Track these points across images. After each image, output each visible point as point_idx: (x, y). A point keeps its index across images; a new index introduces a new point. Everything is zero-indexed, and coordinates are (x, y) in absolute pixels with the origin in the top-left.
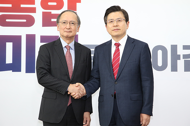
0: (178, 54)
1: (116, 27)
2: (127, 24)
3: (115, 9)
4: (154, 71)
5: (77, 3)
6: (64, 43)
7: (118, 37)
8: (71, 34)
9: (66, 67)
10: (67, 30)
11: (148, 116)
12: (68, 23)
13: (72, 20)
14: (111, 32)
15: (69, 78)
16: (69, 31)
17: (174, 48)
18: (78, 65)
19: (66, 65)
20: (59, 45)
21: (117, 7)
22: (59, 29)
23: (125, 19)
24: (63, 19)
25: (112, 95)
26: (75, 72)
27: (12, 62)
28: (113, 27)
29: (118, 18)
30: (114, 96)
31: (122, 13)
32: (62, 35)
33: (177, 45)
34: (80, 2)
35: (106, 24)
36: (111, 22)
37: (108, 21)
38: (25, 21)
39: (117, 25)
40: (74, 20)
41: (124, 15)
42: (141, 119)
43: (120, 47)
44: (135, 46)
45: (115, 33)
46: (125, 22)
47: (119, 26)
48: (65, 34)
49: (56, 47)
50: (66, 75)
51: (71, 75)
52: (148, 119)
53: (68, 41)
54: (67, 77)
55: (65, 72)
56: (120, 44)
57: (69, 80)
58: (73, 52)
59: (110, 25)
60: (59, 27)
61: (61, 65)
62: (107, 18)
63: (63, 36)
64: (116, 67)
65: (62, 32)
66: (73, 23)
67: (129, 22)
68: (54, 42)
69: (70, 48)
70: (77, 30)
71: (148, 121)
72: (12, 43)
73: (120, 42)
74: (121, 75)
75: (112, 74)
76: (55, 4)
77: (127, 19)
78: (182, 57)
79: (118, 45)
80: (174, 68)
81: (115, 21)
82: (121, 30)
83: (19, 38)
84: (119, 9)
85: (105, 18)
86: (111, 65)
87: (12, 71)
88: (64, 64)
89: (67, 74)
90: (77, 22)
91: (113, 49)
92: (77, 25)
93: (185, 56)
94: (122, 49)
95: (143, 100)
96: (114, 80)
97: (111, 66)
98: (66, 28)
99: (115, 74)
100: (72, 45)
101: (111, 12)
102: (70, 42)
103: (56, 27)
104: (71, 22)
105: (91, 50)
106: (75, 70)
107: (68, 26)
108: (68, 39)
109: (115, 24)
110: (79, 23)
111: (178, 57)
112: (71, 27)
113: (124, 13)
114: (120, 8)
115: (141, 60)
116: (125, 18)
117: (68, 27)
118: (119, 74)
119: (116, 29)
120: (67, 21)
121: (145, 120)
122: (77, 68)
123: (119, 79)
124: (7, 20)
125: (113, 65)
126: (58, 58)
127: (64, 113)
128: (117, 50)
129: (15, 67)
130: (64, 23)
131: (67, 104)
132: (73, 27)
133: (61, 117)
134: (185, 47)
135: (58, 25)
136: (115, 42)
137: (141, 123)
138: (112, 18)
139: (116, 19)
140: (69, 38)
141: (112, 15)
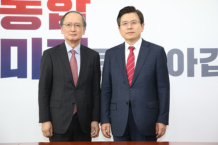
0: (194, 58)
1: (130, 30)
2: (142, 26)
3: (129, 10)
4: (170, 77)
5: (86, 4)
6: (69, 48)
7: (132, 40)
8: (76, 38)
9: (70, 73)
10: (72, 33)
11: (164, 125)
12: (73, 25)
13: (76, 22)
14: (125, 35)
15: (73, 84)
16: (74, 34)
17: (191, 51)
18: (84, 71)
19: (70, 71)
20: (63, 49)
21: (132, 8)
22: (63, 33)
23: (140, 21)
24: (67, 20)
25: (127, 103)
26: (81, 79)
27: (17, 68)
28: (127, 30)
29: (133, 20)
30: (129, 104)
31: (136, 14)
32: (67, 38)
33: (194, 48)
34: (89, 2)
35: (119, 26)
36: (125, 24)
37: (121, 23)
38: (30, 23)
39: (132, 28)
40: (79, 22)
41: (139, 16)
42: (157, 128)
43: (134, 51)
44: (151, 50)
45: (129, 37)
46: (140, 24)
47: (133, 29)
48: (70, 38)
49: (60, 51)
50: (70, 82)
51: (76, 81)
52: (165, 128)
53: (73, 45)
54: (71, 84)
55: (69, 79)
56: (135, 48)
57: (74, 87)
58: (78, 57)
59: (123, 27)
60: (63, 30)
61: (65, 71)
62: (121, 20)
63: (67, 40)
64: (131, 73)
65: (67, 35)
66: (78, 25)
67: (144, 24)
68: (59, 46)
69: (76, 53)
70: (82, 32)
71: (164, 131)
72: (17, 47)
73: (135, 45)
74: (136, 81)
75: (127, 80)
76: (62, 5)
77: (142, 21)
78: (199, 61)
79: (132, 49)
80: (191, 73)
81: (129, 23)
82: (136, 33)
83: (24, 42)
84: (133, 10)
85: (119, 20)
86: (125, 70)
87: (17, 77)
88: (68, 70)
89: (72, 81)
90: (82, 24)
91: (127, 53)
92: (82, 27)
93: (202, 60)
94: (136, 53)
95: (158, 108)
96: (129, 87)
97: (125, 72)
98: (71, 31)
99: (129, 80)
100: (78, 49)
101: (125, 13)
102: (76, 46)
103: (60, 30)
104: (76, 24)
105: (100, 54)
106: (80, 76)
107: (73, 28)
108: (72, 43)
109: (129, 27)
110: (85, 25)
111: (195, 61)
112: (76, 30)
113: (138, 15)
114: (135, 9)
115: (158, 65)
116: (140, 19)
117: (73, 30)
118: (135, 80)
119: (130, 32)
120: (71, 23)
121: (161, 130)
122: (83, 74)
123: (134, 86)
124: (12, 23)
125: (128, 71)
126: (61, 64)
127: (69, 123)
128: (132, 54)
129: (21, 73)
130: (69, 25)
131: (72, 113)
132: (78, 29)
133: (66, 127)
134: (203, 51)
135: (62, 28)
136: (130, 46)
137: (157, 133)
138: (126, 20)
139: (130, 21)
140: (74, 42)
141: (126, 17)
